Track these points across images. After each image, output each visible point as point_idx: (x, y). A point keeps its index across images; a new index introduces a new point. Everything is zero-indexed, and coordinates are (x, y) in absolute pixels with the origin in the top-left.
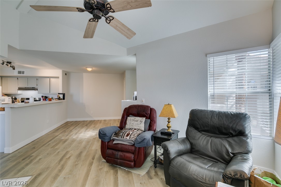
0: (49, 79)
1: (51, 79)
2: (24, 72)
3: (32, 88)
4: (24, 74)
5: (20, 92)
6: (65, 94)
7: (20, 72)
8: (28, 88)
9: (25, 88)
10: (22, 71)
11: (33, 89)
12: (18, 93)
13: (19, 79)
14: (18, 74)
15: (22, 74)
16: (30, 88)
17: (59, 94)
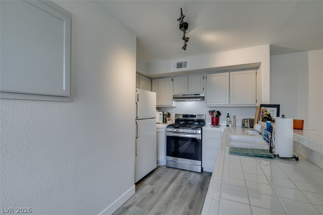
0: (228, 73)
1: (232, 73)
2: (187, 62)
3: (195, 95)
4: (186, 67)
5: (174, 104)
6: (279, 105)
7: (179, 65)
8: (188, 95)
9: (183, 95)
10: (183, 61)
11: (196, 97)
12: (173, 106)
13: (175, 79)
14: (177, 68)
15: (184, 67)
16: (191, 95)
17: (262, 106)
